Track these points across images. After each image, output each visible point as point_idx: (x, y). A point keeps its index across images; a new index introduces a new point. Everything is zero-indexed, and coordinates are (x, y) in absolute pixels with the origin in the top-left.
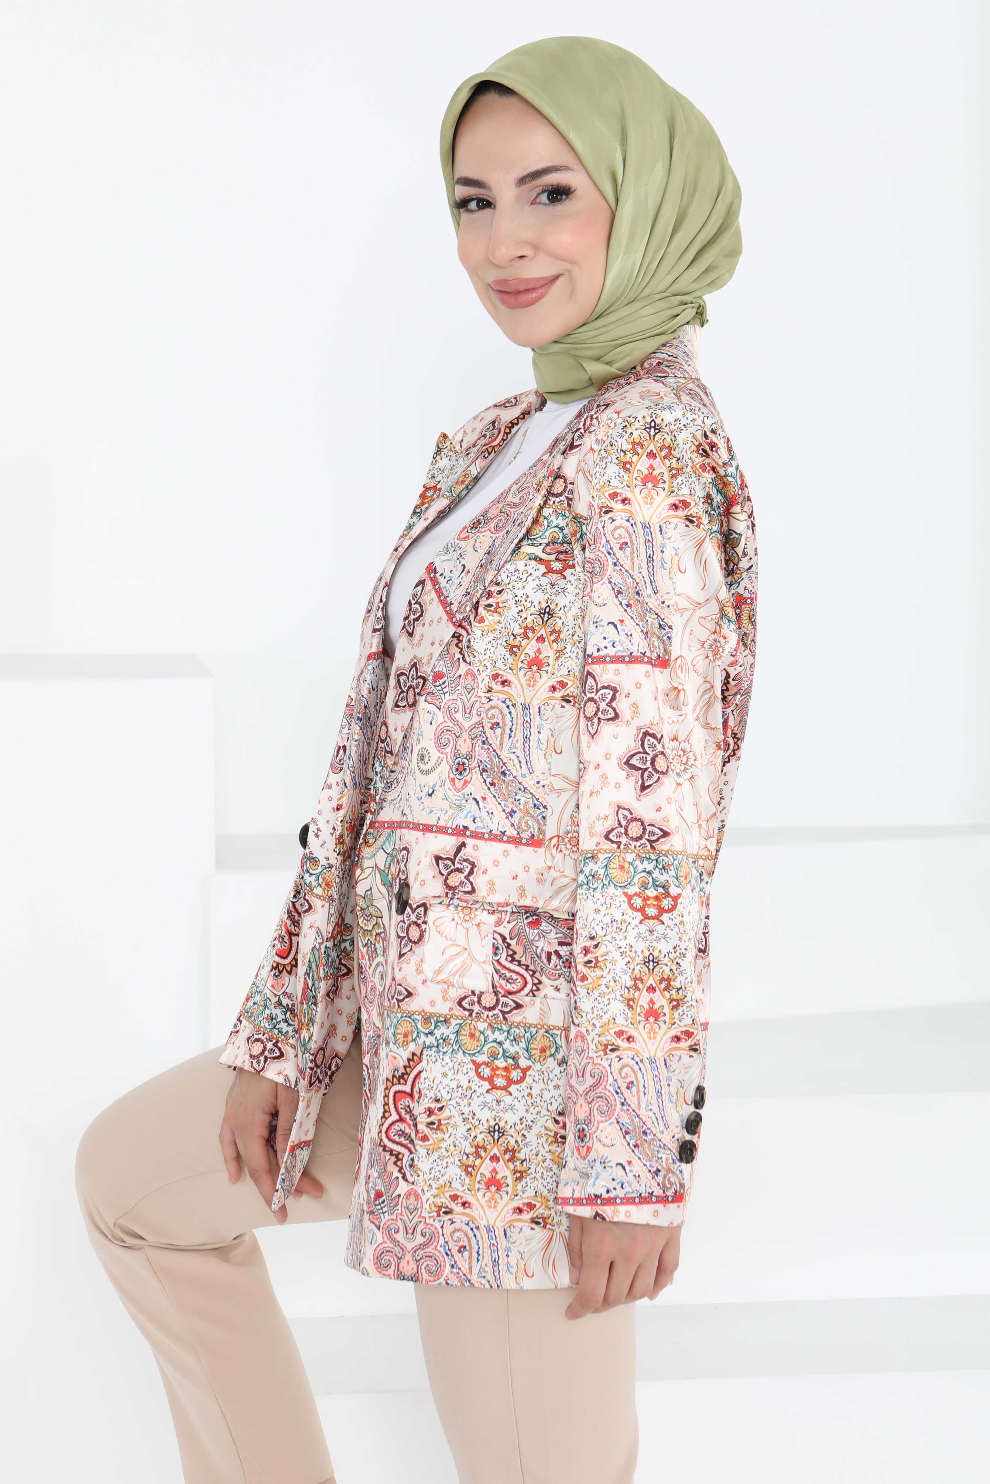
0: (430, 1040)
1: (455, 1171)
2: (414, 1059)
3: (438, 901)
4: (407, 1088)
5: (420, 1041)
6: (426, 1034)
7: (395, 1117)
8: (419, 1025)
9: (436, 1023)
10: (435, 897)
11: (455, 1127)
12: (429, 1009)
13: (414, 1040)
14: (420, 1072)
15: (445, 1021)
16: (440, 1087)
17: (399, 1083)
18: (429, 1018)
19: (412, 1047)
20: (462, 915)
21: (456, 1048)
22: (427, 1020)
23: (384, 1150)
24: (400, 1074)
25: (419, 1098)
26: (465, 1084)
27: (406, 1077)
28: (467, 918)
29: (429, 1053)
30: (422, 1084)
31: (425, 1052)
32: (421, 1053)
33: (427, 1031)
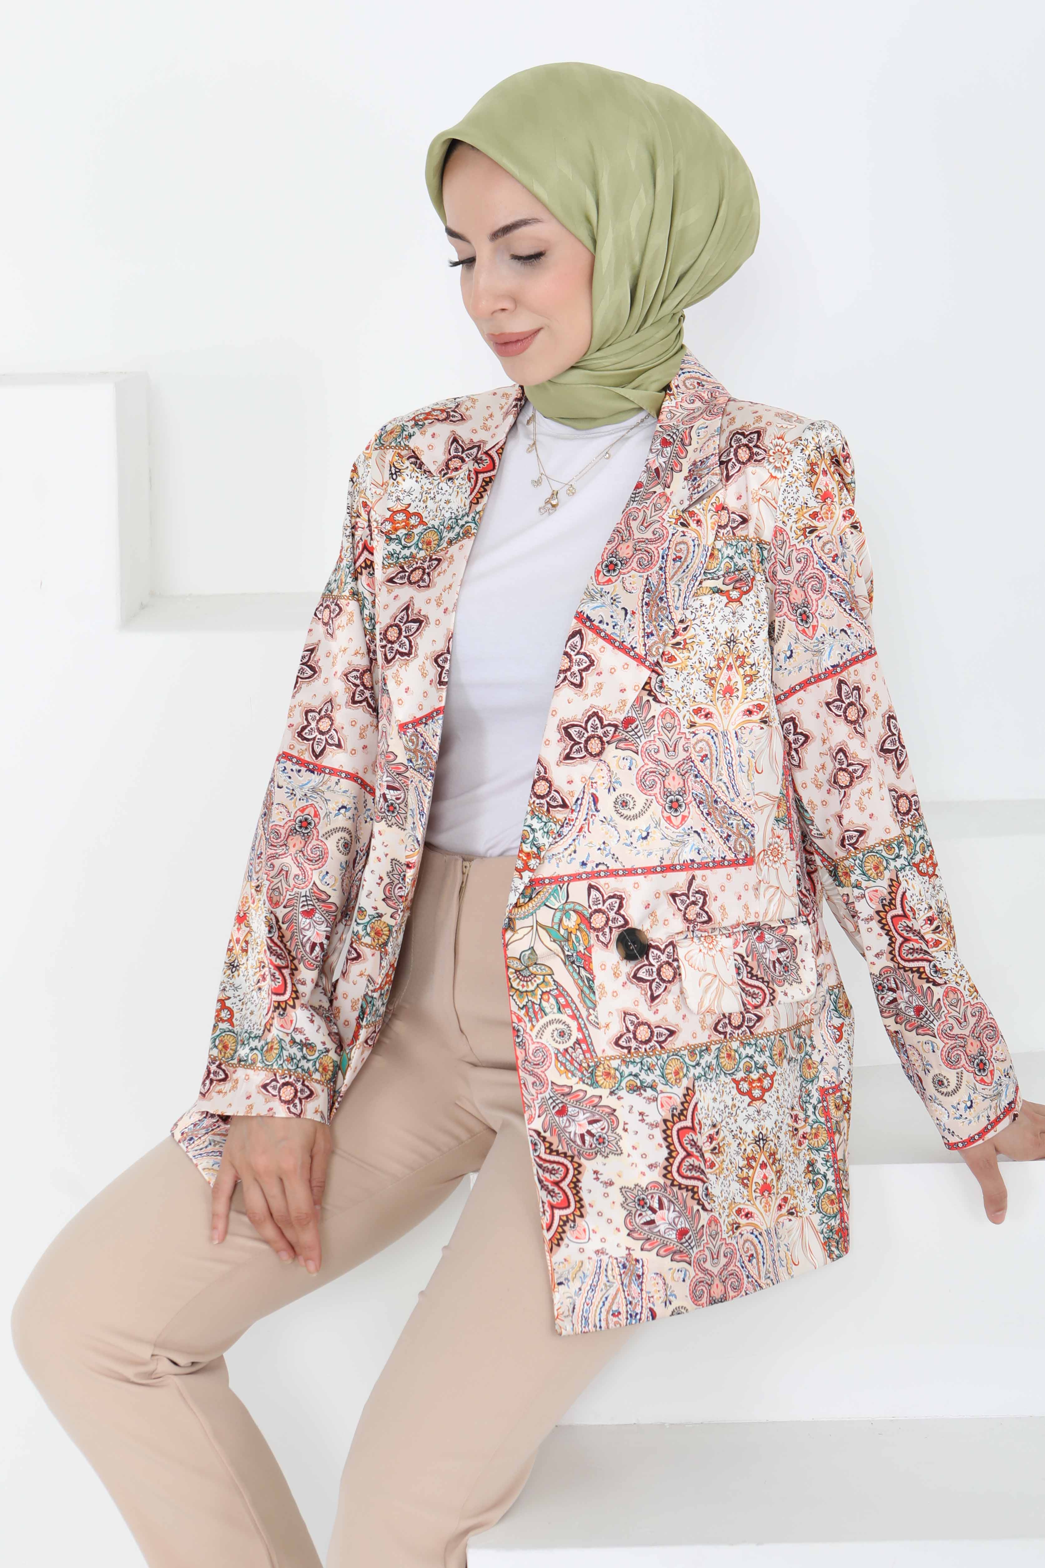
0: (699, 1071)
1: (736, 1186)
2: (689, 1093)
3: (683, 936)
4: (688, 1123)
5: (690, 1075)
6: (694, 1066)
7: (682, 1154)
8: (687, 1059)
9: (700, 1053)
10: (678, 933)
11: (729, 1145)
12: (693, 1042)
13: (685, 1075)
14: (696, 1104)
15: (707, 1049)
16: (714, 1112)
17: (680, 1120)
18: (694, 1050)
19: (685, 1083)
20: (706, 945)
21: (718, 1072)
22: (692, 1053)
23: (680, 1188)
24: (679, 1111)
25: (700, 1128)
26: (730, 1103)
27: (685, 1112)
28: (711, 946)
29: (700, 1083)
30: (700, 1115)
31: (696, 1084)
32: (694, 1086)
33: (694, 1064)
